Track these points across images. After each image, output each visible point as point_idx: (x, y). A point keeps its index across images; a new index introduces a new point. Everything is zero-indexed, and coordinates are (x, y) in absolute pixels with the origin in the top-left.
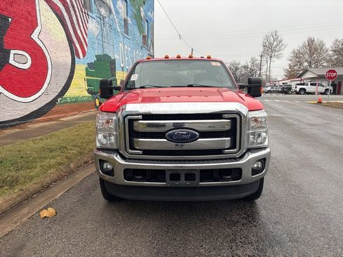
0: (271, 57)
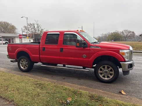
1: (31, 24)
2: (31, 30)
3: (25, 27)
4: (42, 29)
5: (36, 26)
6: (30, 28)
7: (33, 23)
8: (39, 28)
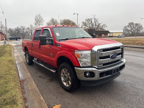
0: (39, 25)
1: (88, 19)
2: (88, 26)
3: (83, 22)
4: (99, 24)
5: (93, 21)
6: (88, 24)
7: (91, 19)
8: (97, 22)
